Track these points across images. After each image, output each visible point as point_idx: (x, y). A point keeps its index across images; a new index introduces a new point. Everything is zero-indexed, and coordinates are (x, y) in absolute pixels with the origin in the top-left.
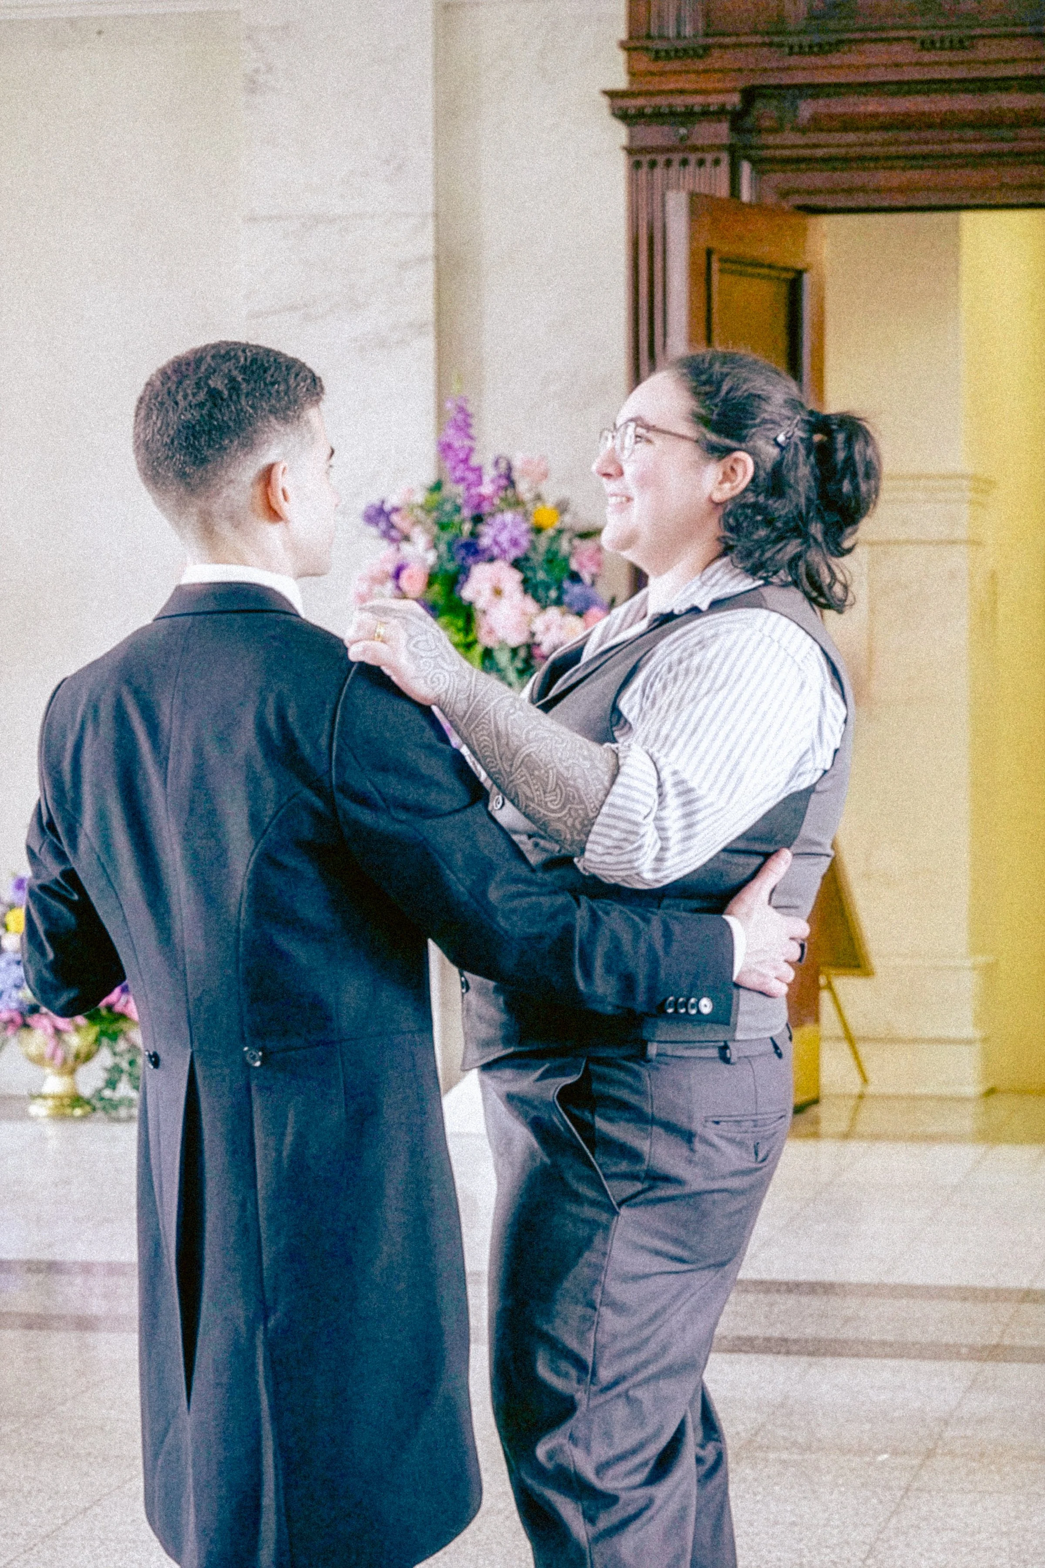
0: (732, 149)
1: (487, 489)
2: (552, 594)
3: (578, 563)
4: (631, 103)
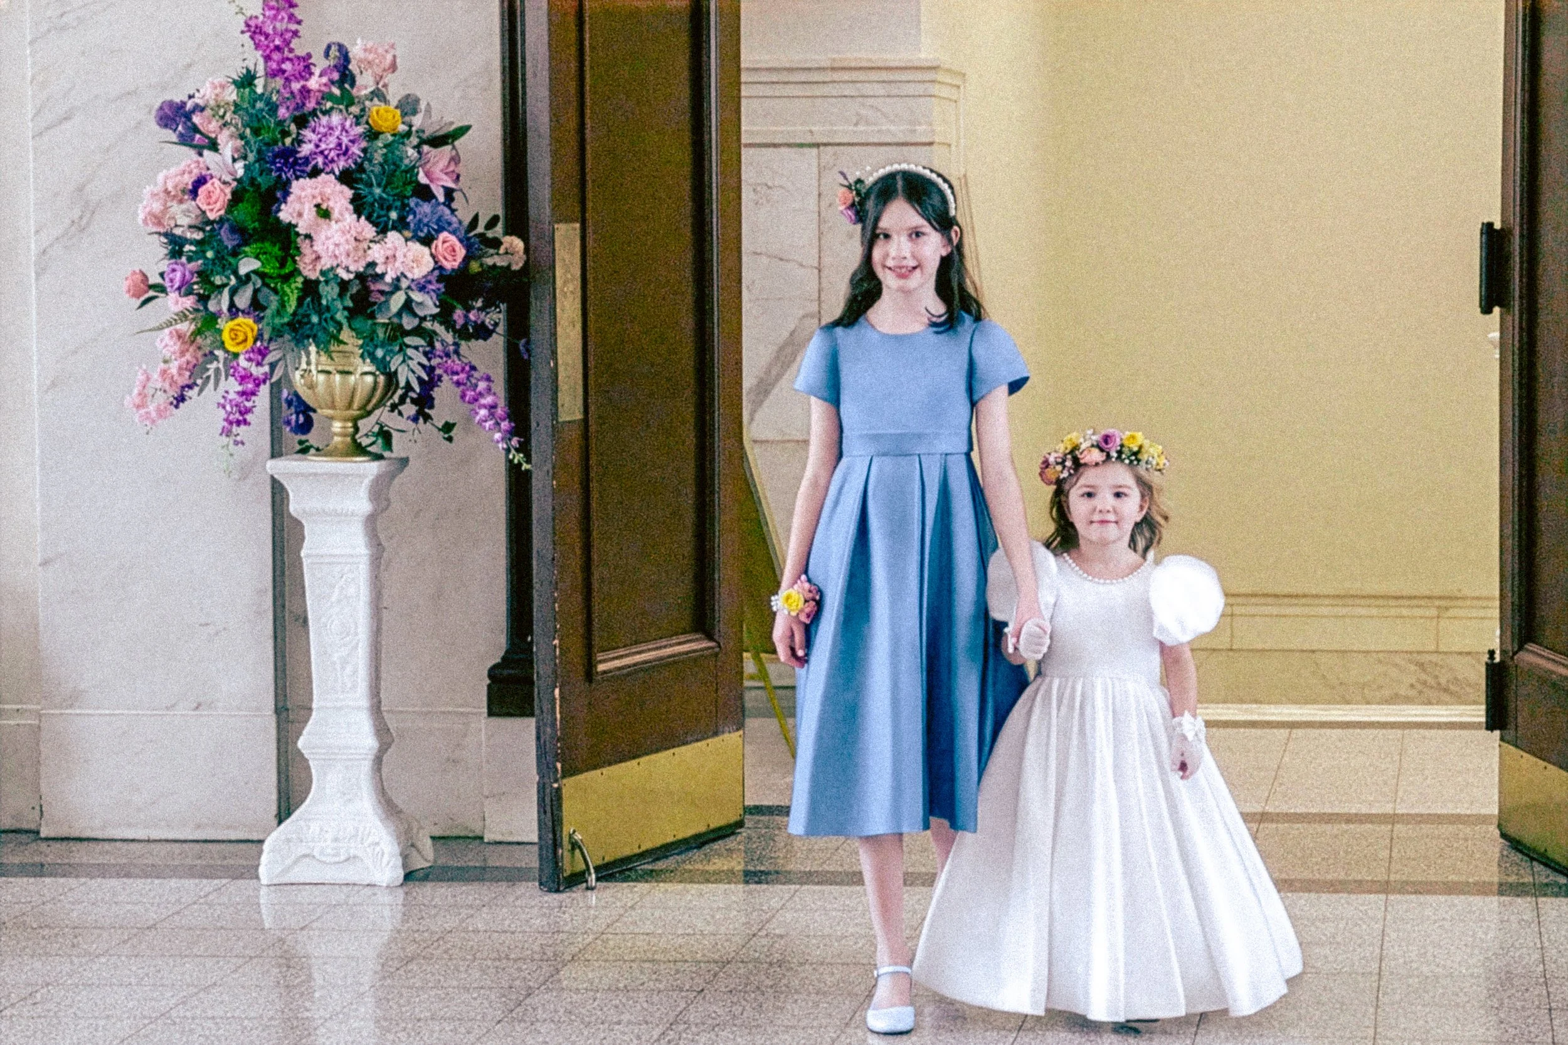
1: (314, 83)
2: (394, 215)
3: (427, 174)
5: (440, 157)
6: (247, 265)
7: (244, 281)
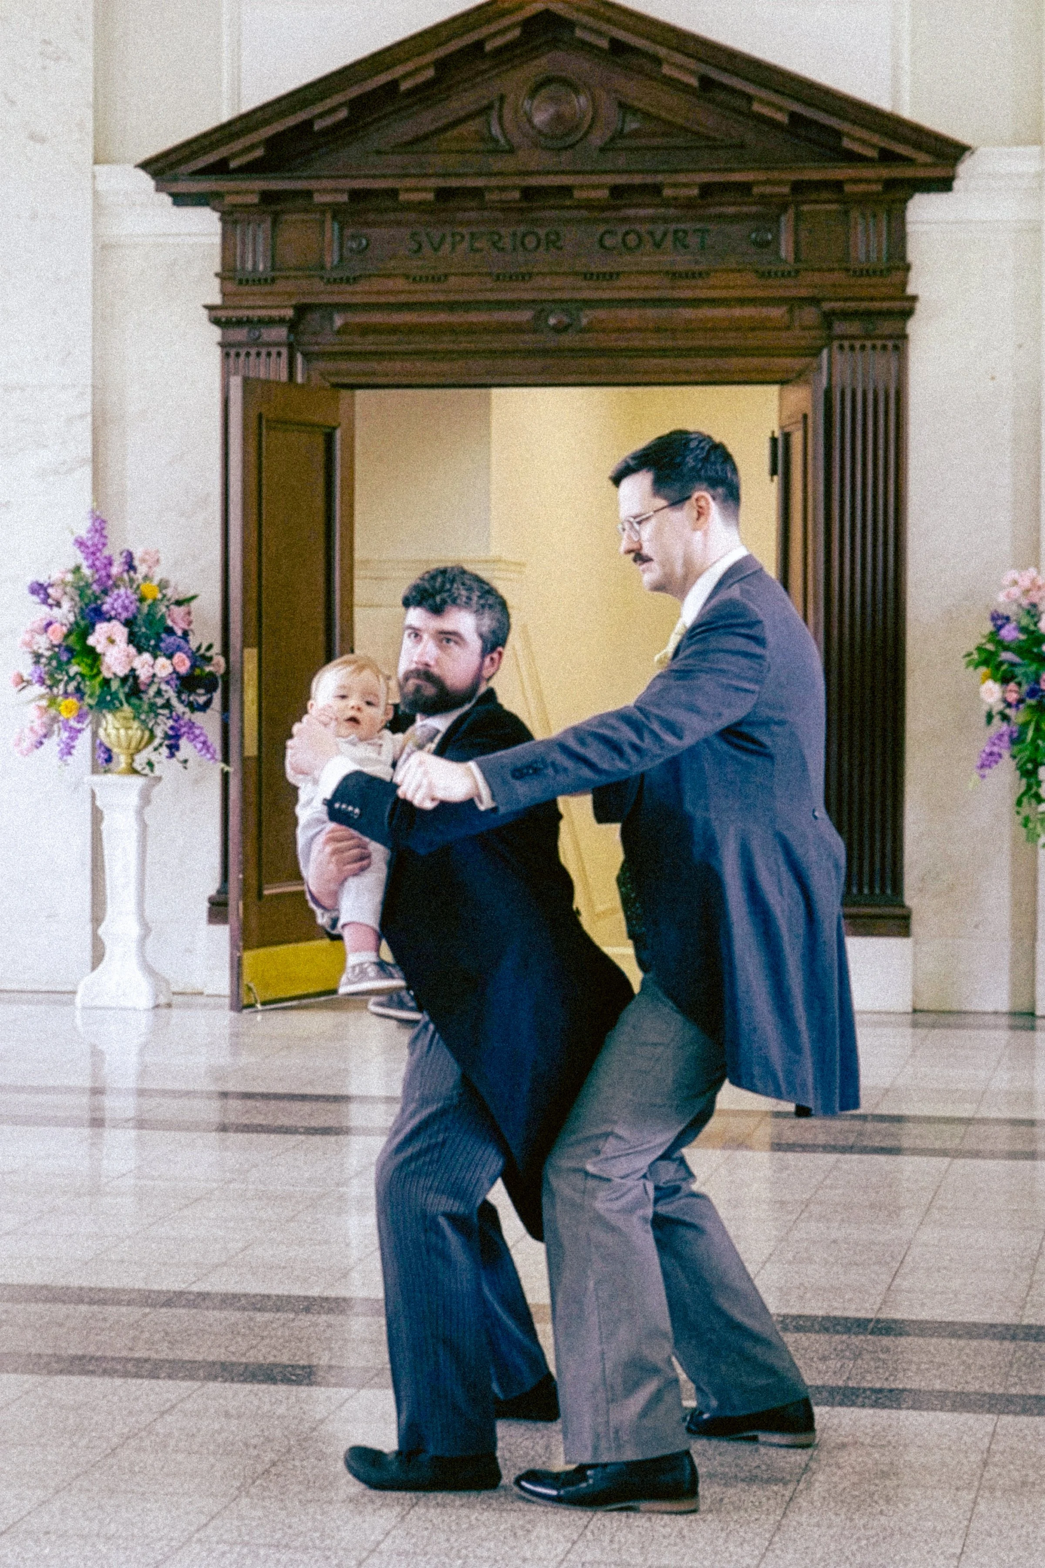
0: (291, 346)
1: (115, 570)
2: (152, 642)
3: (173, 621)
4: (222, 314)
5: (178, 612)
6: (74, 669)
7: (71, 679)
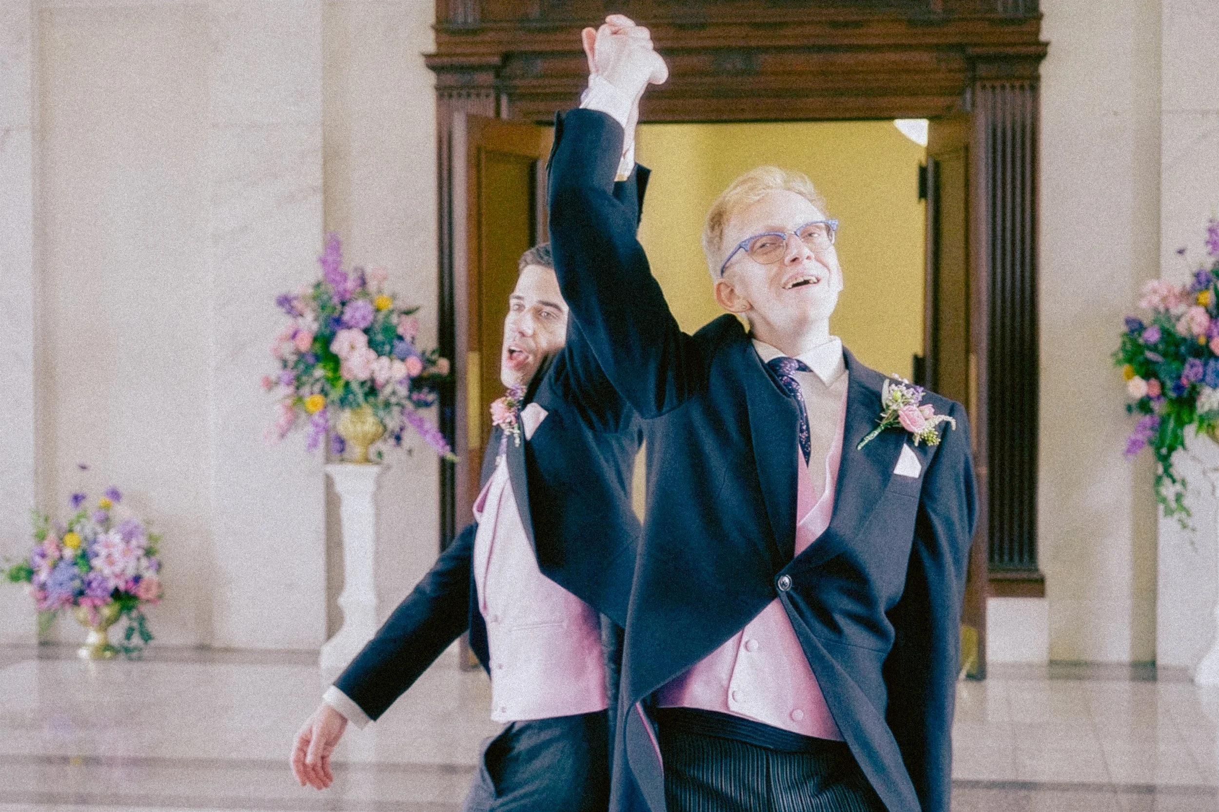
0: (496, 88)
1: (349, 286)
2: (388, 348)
3: (403, 329)
4: (437, 61)
5: (408, 320)
6: (318, 373)
7: (316, 381)
